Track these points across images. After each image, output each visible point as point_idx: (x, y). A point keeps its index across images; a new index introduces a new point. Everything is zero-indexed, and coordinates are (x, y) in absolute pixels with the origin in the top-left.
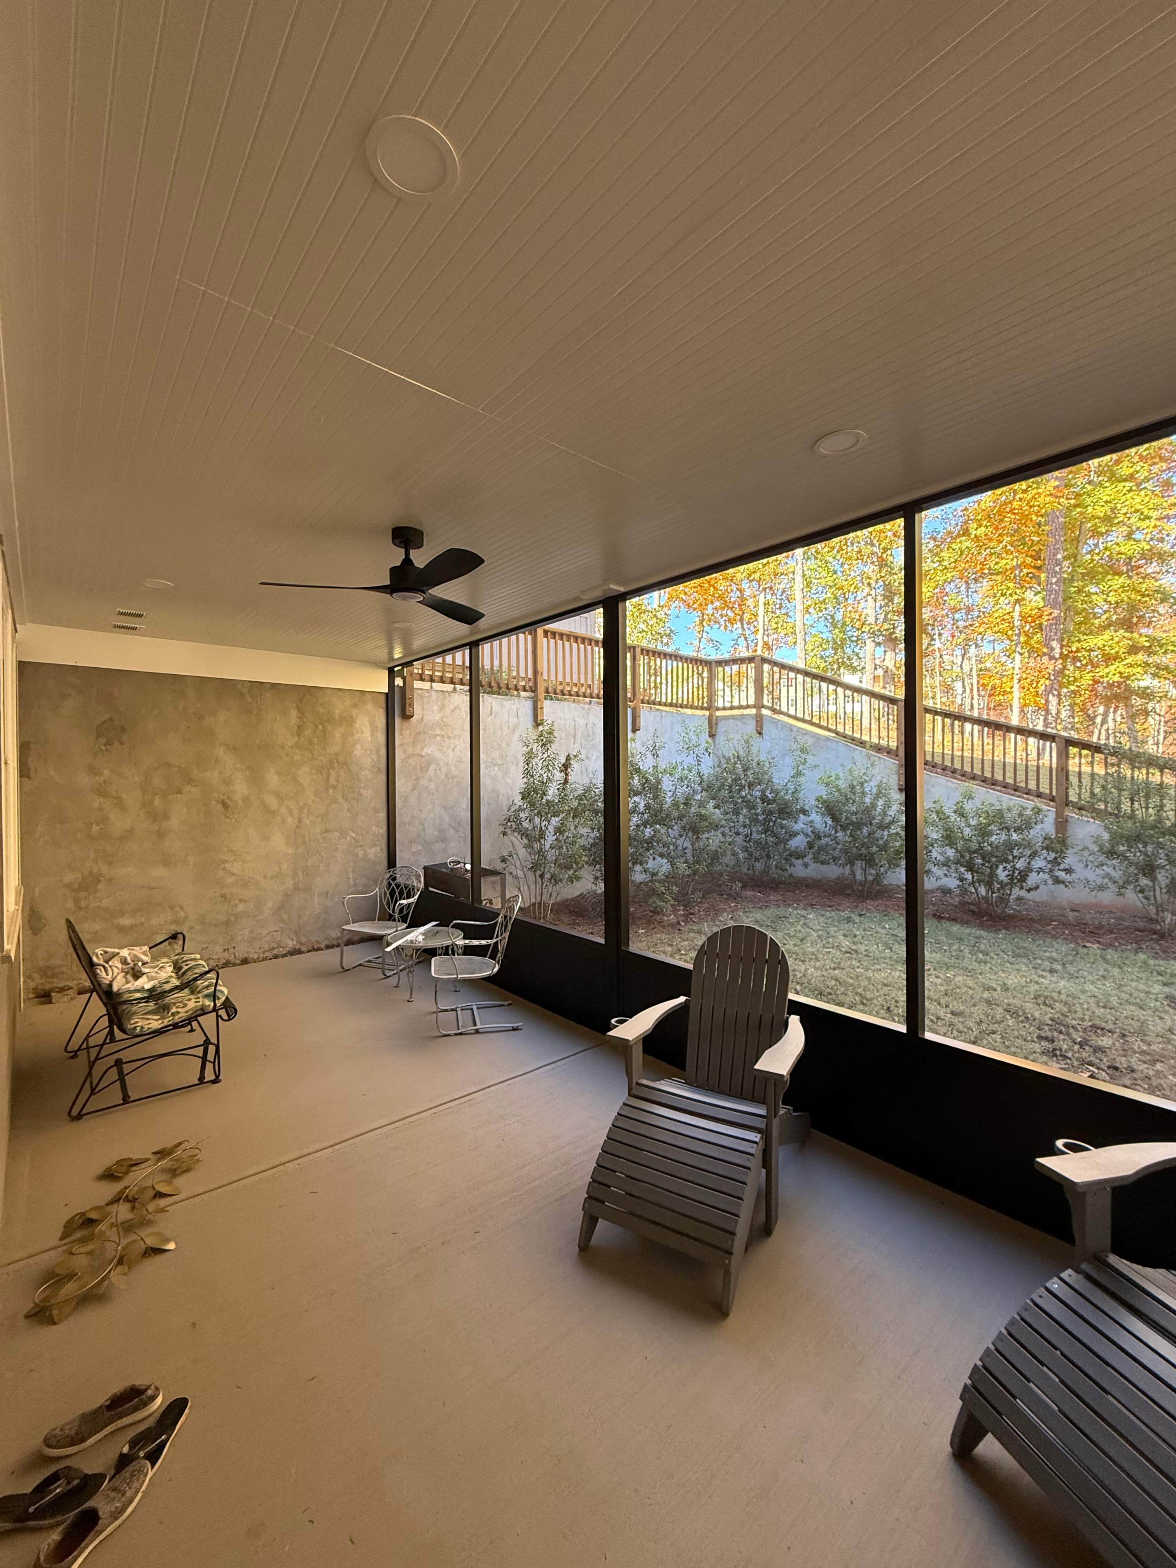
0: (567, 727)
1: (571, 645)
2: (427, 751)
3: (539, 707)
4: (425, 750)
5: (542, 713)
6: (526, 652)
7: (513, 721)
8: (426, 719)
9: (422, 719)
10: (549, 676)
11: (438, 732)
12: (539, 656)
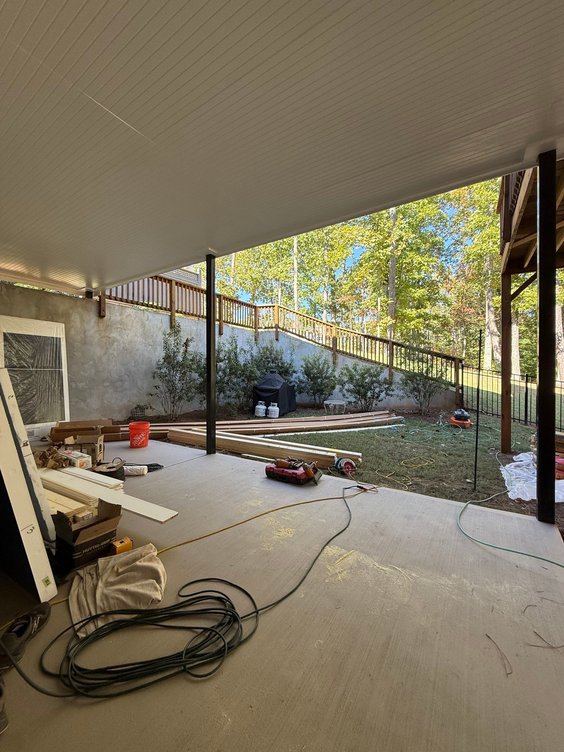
0: (187, 330)
1: (189, 291)
2: (113, 335)
3: (173, 318)
4: (112, 334)
5: (174, 322)
6: (166, 291)
7: (159, 324)
8: (112, 319)
9: (110, 319)
10: (178, 304)
11: (119, 326)
12: (173, 294)
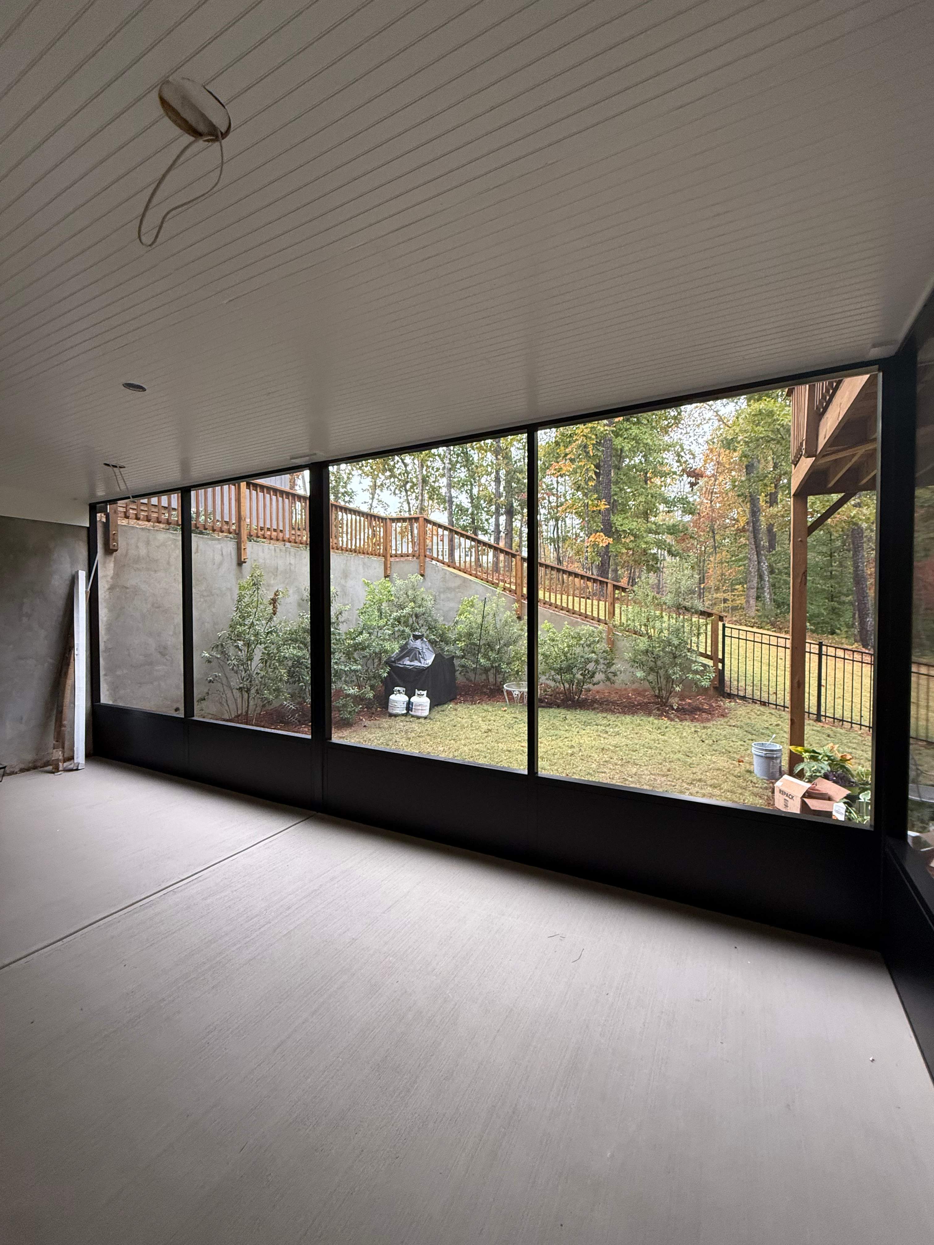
1: (271, 497)
2: (132, 582)
3: (243, 547)
5: (245, 553)
6: (230, 499)
8: (130, 553)
9: (127, 553)
10: (251, 522)
11: (144, 565)
12: (242, 505)
